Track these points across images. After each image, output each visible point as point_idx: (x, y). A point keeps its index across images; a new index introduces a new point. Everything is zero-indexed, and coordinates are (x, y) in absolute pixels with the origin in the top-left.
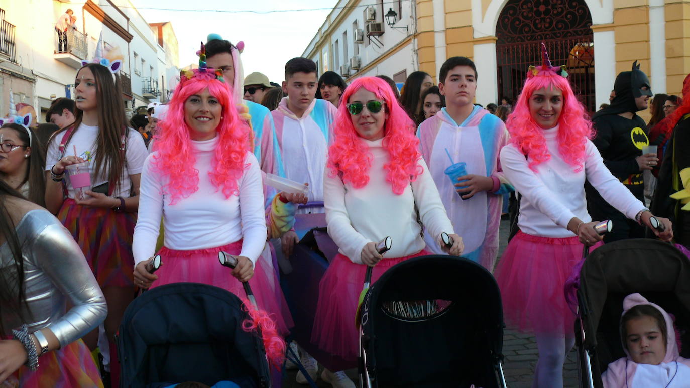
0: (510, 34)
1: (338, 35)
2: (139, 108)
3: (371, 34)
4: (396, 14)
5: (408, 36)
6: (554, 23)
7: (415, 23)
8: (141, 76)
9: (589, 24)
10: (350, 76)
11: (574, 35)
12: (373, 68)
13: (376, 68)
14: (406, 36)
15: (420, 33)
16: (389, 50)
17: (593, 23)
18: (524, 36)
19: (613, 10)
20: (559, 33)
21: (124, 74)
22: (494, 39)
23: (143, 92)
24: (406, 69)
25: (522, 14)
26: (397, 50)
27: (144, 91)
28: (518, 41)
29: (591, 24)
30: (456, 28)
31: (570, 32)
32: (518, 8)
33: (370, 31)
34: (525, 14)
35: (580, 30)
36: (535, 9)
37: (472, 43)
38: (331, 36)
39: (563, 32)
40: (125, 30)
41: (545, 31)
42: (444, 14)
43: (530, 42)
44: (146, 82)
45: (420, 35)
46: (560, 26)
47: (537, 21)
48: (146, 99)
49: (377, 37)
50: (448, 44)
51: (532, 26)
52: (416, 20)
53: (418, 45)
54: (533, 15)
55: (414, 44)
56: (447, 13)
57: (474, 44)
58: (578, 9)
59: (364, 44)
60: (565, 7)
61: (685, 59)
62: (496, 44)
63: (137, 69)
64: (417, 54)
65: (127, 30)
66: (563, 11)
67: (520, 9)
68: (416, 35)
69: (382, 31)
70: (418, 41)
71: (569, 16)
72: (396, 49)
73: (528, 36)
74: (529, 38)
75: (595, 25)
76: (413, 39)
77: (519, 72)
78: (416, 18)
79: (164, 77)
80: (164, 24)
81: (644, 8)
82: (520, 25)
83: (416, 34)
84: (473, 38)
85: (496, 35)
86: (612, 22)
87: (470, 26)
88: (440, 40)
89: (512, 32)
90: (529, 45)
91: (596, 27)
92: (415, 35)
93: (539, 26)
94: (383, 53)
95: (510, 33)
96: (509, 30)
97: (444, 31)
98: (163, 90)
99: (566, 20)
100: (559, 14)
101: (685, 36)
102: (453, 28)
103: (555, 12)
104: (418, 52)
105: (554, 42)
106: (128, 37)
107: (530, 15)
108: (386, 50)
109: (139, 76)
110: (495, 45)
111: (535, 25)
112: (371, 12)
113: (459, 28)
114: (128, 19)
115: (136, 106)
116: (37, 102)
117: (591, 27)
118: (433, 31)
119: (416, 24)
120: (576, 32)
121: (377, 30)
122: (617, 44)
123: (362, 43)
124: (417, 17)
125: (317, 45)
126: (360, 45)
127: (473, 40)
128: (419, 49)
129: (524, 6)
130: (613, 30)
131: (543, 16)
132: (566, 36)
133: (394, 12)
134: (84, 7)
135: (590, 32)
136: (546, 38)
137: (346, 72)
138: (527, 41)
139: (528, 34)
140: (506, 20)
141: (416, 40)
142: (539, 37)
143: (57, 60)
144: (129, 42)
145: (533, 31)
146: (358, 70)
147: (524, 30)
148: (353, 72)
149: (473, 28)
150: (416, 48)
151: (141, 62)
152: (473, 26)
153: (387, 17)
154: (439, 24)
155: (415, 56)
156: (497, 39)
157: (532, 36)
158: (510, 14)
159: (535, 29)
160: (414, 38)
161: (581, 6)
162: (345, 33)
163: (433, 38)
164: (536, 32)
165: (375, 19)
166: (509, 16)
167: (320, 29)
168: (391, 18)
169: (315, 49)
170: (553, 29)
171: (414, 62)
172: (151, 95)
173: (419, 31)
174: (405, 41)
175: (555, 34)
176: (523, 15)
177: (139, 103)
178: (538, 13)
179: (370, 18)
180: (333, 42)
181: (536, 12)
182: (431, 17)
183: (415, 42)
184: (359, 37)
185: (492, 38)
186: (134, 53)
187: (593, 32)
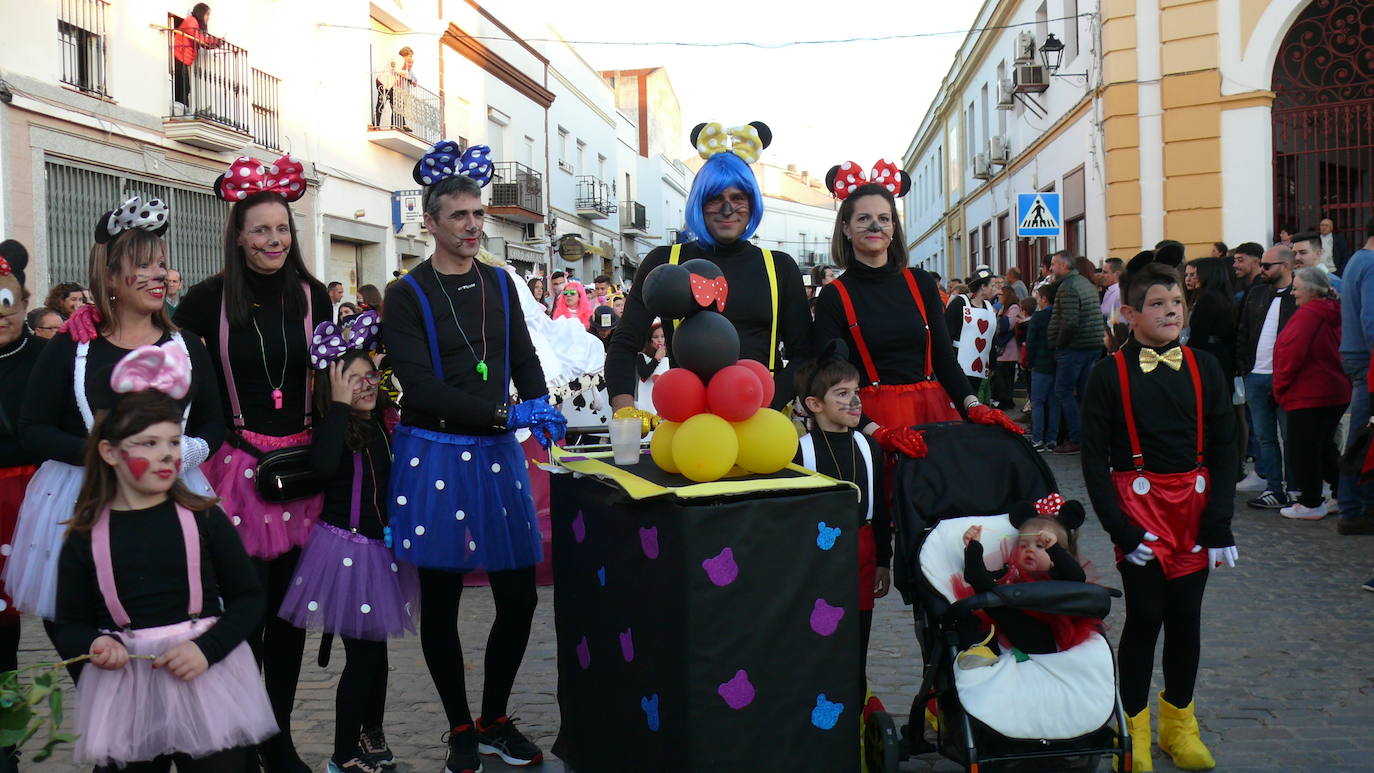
0: (1304, 86)
1: (973, 93)
2: (565, 236)
3: (1021, 90)
4: (1063, 47)
5: (1088, 94)
7: (1099, 65)
8: (575, 173)
10: (993, 176)
12: (1030, 161)
13: (1034, 162)
14: (1084, 92)
15: (1108, 87)
16: (1056, 124)
18: (1336, 90)
22: (1269, 98)
23: (579, 206)
24: (1083, 165)
25: (1334, 41)
26: (1069, 123)
27: (580, 203)
28: (1323, 101)
30: (1183, 74)
32: (1324, 29)
33: (1020, 83)
34: (1340, 40)
36: (1363, 27)
37: (1218, 107)
38: (962, 95)
40: (539, 86)
42: (1159, 45)
43: (1351, 101)
44: (584, 185)
45: (1108, 90)
47: (1368, 55)
48: (585, 219)
49: (1034, 96)
50: (1166, 110)
51: (1356, 67)
52: (1102, 58)
53: (1104, 113)
54: (1357, 40)
55: (1097, 110)
56: (1164, 43)
57: (1222, 110)
59: (1015, 111)
62: (1273, 109)
63: (567, 161)
64: (1102, 130)
65: (543, 85)
67: (1328, 30)
68: (1101, 92)
69: (1044, 82)
70: (1105, 102)
72: (1067, 121)
73: (1345, 89)
74: (1346, 93)
76: (1094, 100)
77: (1343, 169)
78: (1100, 54)
79: (631, 177)
80: (651, 71)
82: (1330, 64)
83: (1101, 88)
84: (1221, 95)
85: (1272, 89)
87: (1214, 69)
88: (1149, 101)
89: (1311, 83)
90: (1347, 110)
92: (1099, 92)
94: (1046, 129)
95: (1307, 84)
96: (1302, 75)
97: (1158, 80)
98: (629, 202)
102: (1177, 74)
104: (1104, 126)
106: (544, 98)
107: (1352, 42)
108: (1051, 124)
109: (571, 174)
110: (1269, 110)
111: (1363, 64)
112: (1025, 44)
113: (1190, 73)
114: (546, 62)
115: (559, 233)
116: (322, 225)
118: (1134, 82)
119: (1101, 68)
121: (1032, 80)
123: (1011, 109)
124: (1103, 53)
125: (938, 113)
126: (1008, 112)
127: (1222, 99)
128: (1105, 121)
129: (1339, 23)
133: (1058, 42)
134: (443, 40)
137: (985, 170)
138: (1342, 101)
139: (1347, 85)
140: (1297, 54)
141: (1100, 100)
142: (1371, 91)
143: (374, 143)
144: (547, 107)
145: (1359, 79)
146: (1004, 165)
147: (1337, 77)
148: (997, 169)
149: (1220, 73)
150: (1101, 119)
151: (576, 145)
152: (1221, 70)
153: (1043, 53)
154: (1148, 67)
155: (1098, 136)
156: (1274, 96)
157: (1355, 90)
158: (1307, 43)
159: (1363, 75)
160: (1098, 97)
162: (985, 87)
163: (1136, 96)
164: (1365, 80)
165: (1032, 57)
166: (1303, 44)
167: (945, 80)
168: (1053, 56)
171: (1094, 147)
172: (594, 212)
173: (1106, 84)
174: (1083, 103)
176: (1335, 45)
177: (564, 228)
179: (1023, 55)
180: (966, 107)
181: (1363, 32)
182: (1131, 52)
183: (1099, 105)
184: (1004, 96)
185: (1264, 94)
186: (560, 129)
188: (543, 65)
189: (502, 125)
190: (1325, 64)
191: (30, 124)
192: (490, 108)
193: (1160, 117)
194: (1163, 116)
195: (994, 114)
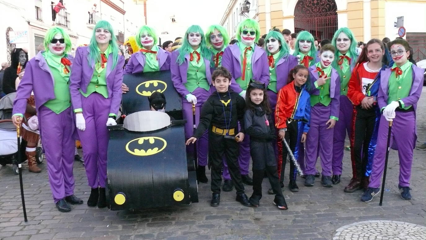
1: (234, 10)
3: (243, 12)
4: (250, 4)
6: (321, 9)
11: (330, 15)
18: (307, 15)
19: (347, 3)
20: (323, 14)
21: (120, 32)
25: (306, 5)
28: (304, 18)
29: (337, 10)
31: (327, 14)
32: (304, 2)
33: (242, 10)
34: (308, 5)
35: (333, 13)
37: (282, 19)
38: (232, 10)
39: (325, 14)
40: (121, 9)
41: (317, 13)
43: (310, 18)
45: (259, 15)
46: (323, 11)
47: (313, 8)
49: (246, 13)
50: (272, 19)
56: (271, 4)
58: (332, 3)
60: (326, 1)
61: (379, 27)
62: (294, 19)
63: (129, 28)
65: (123, 9)
66: (325, 3)
69: (248, 10)
71: (328, 6)
74: (309, 16)
81: (361, 3)
86: (346, 9)
87: (282, 10)
88: (268, 17)
91: (339, 11)
92: (257, 15)
93: (314, 11)
95: (301, 14)
96: (300, 12)
97: (270, 13)
99: (327, 8)
100: (323, 5)
101: (379, 16)
102: (274, 11)
103: (321, 4)
105: (321, 19)
106: (123, 12)
107: (310, 5)
109: (130, 32)
111: (312, 10)
113: (276, 11)
117: (336, 12)
119: (258, 9)
120: (331, 13)
121: (246, 10)
122: (348, 20)
124: (259, 6)
125: (227, 14)
126: (242, 16)
127: (283, 17)
129: (307, 1)
130: (347, 13)
131: (316, 6)
132: (326, 16)
133: (249, 2)
134: (101, 0)
136: (317, 17)
138: (308, 18)
139: (309, 14)
140: (299, 7)
142: (314, 16)
143: (88, 27)
144: (124, 14)
145: (311, 13)
147: (307, 13)
151: (131, 24)
152: (283, 11)
154: (268, 9)
156: (294, 16)
157: (311, 16)
158: (301, 5)
162: (237, 9)
166: (300, 5)
168: (248, 5)
169: (226, 16)
170: (320, 12)
173: (259, 13)
174: (255, 17)
175: (321, 15)
178: (314, 4)
180: (233, 13)
181: (312, 3)
182: (264, 6)
183: (257, 17)
184: (240, 12)
185: (292, 16)
186: (127, 20)
187: (338, 14)
188: (122, 3)
189: (113, 20)
190: (305, 9)
191: (32, 28)
192: (111, 16)
193: (270, 21)
194: (271, 21)
195: (239, 16)
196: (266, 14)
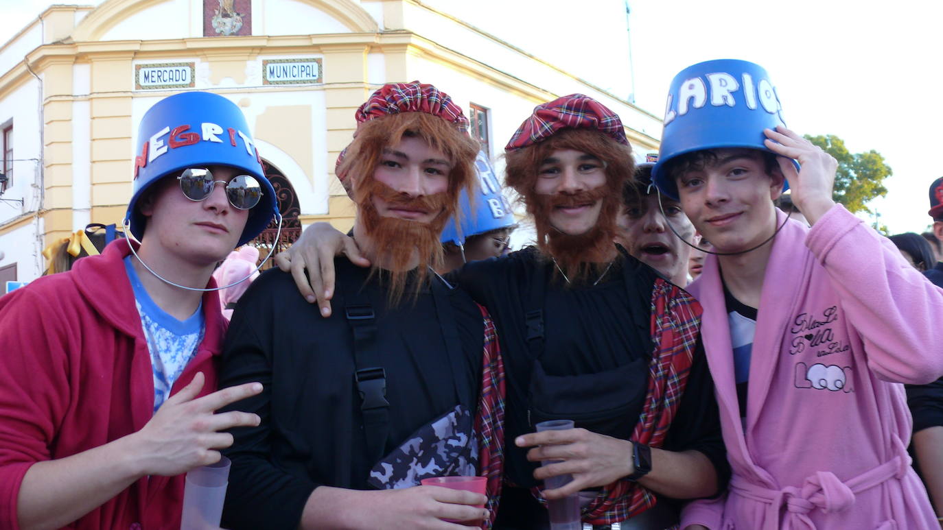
4: (7, 180)
5: (25, 214)
7: (40, 195)
9: (295, 213)
14: (20, 213)
15: (50, 210)
17: (302, 212)
19: (328, 198)
24: (16, 263)
29: (299, 213)
30: (107, 206)
42: (90, 186)
45: (50, 213)
52: (43, 190)
53: (45, 228)
55: (38, 224)
56: (94, 184)
58: (282, 193)
68: (42, 213)
70: (45, 221)
75: (304, 215)
76: (35, 219)
78: (41, 188)
83: (42, 211)
86: (327, 212)
91: (305, 217)
97: (89, 209)
102: (102, 206)
104: (43, 238)
113: (112, 206)
118: (71, 209)
119: (42, 197)
124: (45, 187)
128: (45, 234)
135: (297, 224)
141: (41, 220)
150: (42, 232)
154: (81, 199)
155: (38, 244)
160: (38, 218)
161: (285, 189)
163: (71, 218)
171: (36, 252)
173: (46, 207)
174: (16, 222)
182: (68, 188)
183: (40, 222)
187: (302, 223)
196: (76, 214)
